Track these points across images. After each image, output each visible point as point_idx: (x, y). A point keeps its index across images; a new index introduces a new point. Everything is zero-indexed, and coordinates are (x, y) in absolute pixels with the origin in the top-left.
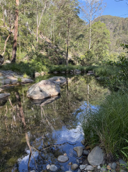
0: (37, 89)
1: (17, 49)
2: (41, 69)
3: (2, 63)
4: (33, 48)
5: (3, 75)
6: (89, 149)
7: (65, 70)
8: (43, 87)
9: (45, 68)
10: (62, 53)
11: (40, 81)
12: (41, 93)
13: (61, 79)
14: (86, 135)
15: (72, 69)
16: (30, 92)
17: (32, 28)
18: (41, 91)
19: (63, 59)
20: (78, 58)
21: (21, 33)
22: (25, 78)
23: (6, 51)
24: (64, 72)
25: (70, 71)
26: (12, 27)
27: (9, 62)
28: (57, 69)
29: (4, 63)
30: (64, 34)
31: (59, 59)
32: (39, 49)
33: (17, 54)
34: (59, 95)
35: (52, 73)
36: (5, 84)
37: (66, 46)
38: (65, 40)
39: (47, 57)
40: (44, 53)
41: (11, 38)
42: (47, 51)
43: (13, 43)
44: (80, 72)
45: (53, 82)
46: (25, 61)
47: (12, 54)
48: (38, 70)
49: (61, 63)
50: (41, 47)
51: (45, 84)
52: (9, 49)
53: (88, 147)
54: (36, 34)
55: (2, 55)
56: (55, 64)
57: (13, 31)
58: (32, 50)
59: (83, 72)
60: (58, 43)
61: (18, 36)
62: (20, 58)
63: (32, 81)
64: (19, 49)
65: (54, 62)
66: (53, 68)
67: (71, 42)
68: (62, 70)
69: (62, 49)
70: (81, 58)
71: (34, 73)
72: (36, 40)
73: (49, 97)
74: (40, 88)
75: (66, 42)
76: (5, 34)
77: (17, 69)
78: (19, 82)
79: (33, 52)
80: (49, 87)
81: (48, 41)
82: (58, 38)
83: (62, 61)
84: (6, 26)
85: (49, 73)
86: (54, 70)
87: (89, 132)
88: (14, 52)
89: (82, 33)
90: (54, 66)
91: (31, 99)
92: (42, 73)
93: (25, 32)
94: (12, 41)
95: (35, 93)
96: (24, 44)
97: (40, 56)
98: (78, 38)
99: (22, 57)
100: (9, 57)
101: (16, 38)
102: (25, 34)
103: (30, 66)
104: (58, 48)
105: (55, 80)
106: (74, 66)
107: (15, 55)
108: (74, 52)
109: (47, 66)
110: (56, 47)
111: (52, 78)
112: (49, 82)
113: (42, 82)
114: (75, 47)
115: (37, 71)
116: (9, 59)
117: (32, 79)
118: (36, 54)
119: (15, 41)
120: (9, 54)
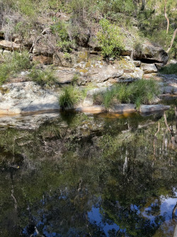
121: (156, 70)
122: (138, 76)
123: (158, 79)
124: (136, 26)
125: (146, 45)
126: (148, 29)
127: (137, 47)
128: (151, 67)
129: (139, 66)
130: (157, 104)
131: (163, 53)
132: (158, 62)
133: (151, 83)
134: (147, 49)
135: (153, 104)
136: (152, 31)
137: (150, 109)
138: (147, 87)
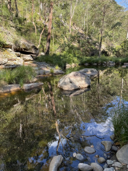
0: (67, 80)
1: (51, 41)
2: (71, 61)
3: (38, 55)
4: (66, 39)
5: (38, 66)
6: (119, 146)
7: (97, 62)
8: (73, 79)
9: (76, 59)
10: (95, 44)
11: (70, 73)
12: (70, 84)
13: (92, 71)
14: (116, 131)
15: (105, 60)
16: (61, 83)
17: (66, 20)
18: (71, 82)
19: (96, 50)
20: (113, 49)
21: (55, 25)
22: (57, 69)
23: (41, 44)
24: (96, 64)
25: (102, 63)
26: (47, 20)
27: (43, 54)
28: (88, 61)
29: (39, 55)
30: (98, 24)
31: (91, 51)
32: (71, 40)
33: (50, 46)
34: (89, 87)
35: (83, 65)
36: (39, 74)
37: (100, 36)
38: (99, 29)
39: (78, 49)
40: (76, 45)
41: (45, 31)
42: (79, 42)
43: (47, 36)
44: (114, 64)
45: (83, 74)
46: (58, 53)
47: (46, 47)
48: (69, 62)
49: (93, 55)
50: (73, 38)
51: (75, 75)
52: (44, 42)
53: (117, 144)
54: (69, 25)
55: (38, 47)
56: (87, 56)
57: (47, 24)
58: (65, 42)
59: (117, 64)
60: (92, 33)
61: (52, 28)
62: (53, 50)
63: (63, 72)
64: (52, 41)
65: (86, 53)
66: (84, 60)
67: (106, 32)
68: (93, 62)
69: (95, 40)
70: (117, 49)
71: (65, 65)
72: (69, 31)
73: (79, 89)
74: (70, 79)
75: (100, 32)
76: (40, 27)
77: (50, 61)
78: (52, 73)
79: (66, 44)
80: (79, 78)
81: (81, 31)
82: (91, 28)
83: (94, 53)
84: (42, 19)
85: (79, 65)
86: (86, 62)
87: (120, 128)
88: (48, 44)
89: (119, 21)
90: (85, 57)
91: (61, 89)
92: (73, 65)
93: (59, 24)
94: (47, 34)
95: (65, 84)
96: (57, 36)
97: (72, 48)
98: (114, 27)
99: (55, 50)
100: (43, 49)
101: (50, 31)
102: (59, 26)
103: (62, 58)
104: (91, 39)
105: (85, 72)
106: (108, 58)
107: (49, 48)
108: (108, 42)
109: (78, 57)
110: (89, 37)
111: (83, 70)
112: (79, 74)
113: (72, 73)
114: (110, 36)
115: (68, 63)
116: (43, 51)
117: (63, 70)
118: (68, 46)
119: (49, 33)
120: (43, 47)
121: (32, 59)
122: (19, 63)
123: (35, 65)
124: (13, 27)
125: (22, 41)
126: (23, 30)
127: (16, 42)
128: (28, 57)
129: (19, 56)
130: (35, 82)
131: (36, 49)
132: (33, 54)
133: (29, 68)
134: (24, 44)
135: (32, 83)
136: (26, 32)
137: (30, 86)
138: (27, 71)
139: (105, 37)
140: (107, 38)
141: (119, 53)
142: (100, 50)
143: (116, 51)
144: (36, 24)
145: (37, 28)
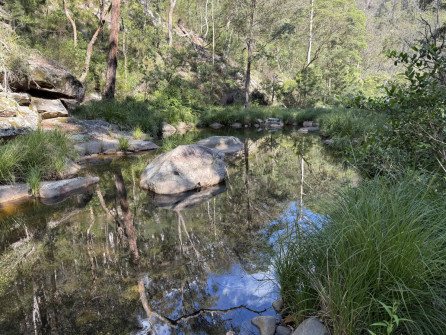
0: (166, 168)
1: (119, 63)
2: (177, 117)
3: (81, 100)
4: (159, 61)
5: (81, 131)
6: (292, 323)
7: (241, 120)
8: (181, 164)
9: (188, 113)
10: (233, 74)
11: (174, 147)
12: (175, 177)
13: (229, 143)
15: (261, 116)
16: (150, 174)
17: (158, 10)
18: (176, 173)
19: (237, 89)
20: (277, 88)
21: (128, 23)
22: (138, 138)
23: (92, 70)
24: (238, 125)
25: (253, 123)
26: (106, 8)
27: (97, 97)
28: (220, 118)
29: (86, 99)
30: (239, 25)
31: (225, 91)
32: (174, 63)
33: (118, 76)
34: (222, 183)
35: (207, 127)
36: (87, 153)
37: (246, 54)
38: (243, 38)
39: (193, 86)
40: (187, 75)
41: (103, 37)
42: (194, 69)
43: (107, 49)
44: (282, 124)
45: (207, 150)
46: (139, 94)
47: (105, 79)
48: (171, 119)
49: (230, 102)
50: (179, 59)
51: (185, 155)
52: (98, 66)
53: (288, 319)
54: (166, 23)
55: (81, 79)
56: (215, 104)
57: (107, 18)
58: (157, 68)
59: (289, 126)
60: (225, 47)
61: (122, 29)
62: (126, 87)
63: (156, 146)
64: (123, 65)
65: (213, 98)
66: (210, 115)
67: (259, 46)
68: (233, 119)
69: (233, 64)
70: (286, 88)
71: (160, 126)
72: (168, 39)
73: (197, 190)
74: (172, 165)
75: (245, 45)
76: (88, 25)
77: (118, 116)
78: (124, 149)
79: (159, 73)
80: (196, 162)
81: (199, 42)
82: (224, 33)
83: (233, 97)
84: (91, 5)
85: (198, 126)
86: (213, 120)
88: (110, 72)
89: (288, 21)
90: (211, 108)
91: (152, 193)
92: (182, 126)
93: (140, 21)
94: (106, 44)
95: (161, 177)
96: (135, 51)
97: (176, 83)
98: (277, 34)
99: (132, 86)
100: (98, 86)
101: (115, 36)
102: (140, 25)
103: (150, 108)
104: (224, 61)
105: (213, 146)
106: (266, 110)
107: (114, 80)
108: (266, 71)
109: (194, 107)
110: (218, 58)
111: (207, 141)
112: (197, 152)
113: (180, 149)
114: (269, 57)
115: (170, 123)
116: (97, 90)
117: (154, 141)
118: (168, 77)
119: (113, 44)
120: (97, 78)
121: (65, 112)
122: (27, 124)
123: (72, 127)
124: (7, 22)
125: (36, 63)
126: (38, 32)
127: (16, 65)
128: (53, 106)
129: (27, 104)
130: (76, 176)
131: (76, 84)
132: (66, 97)
133: (58, 138)
134: (38, 71)
135: (66, 178)
136: (46, 36)
137: (61, 188)
138: (49, 146)
139: (257, 57)
140: (263, 60)
141: (292, 97)
142: (246, 90)
143: (284, 94)
144: (76, 15)
145: (79, 27)
